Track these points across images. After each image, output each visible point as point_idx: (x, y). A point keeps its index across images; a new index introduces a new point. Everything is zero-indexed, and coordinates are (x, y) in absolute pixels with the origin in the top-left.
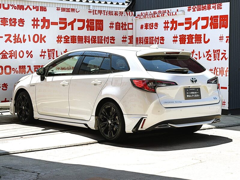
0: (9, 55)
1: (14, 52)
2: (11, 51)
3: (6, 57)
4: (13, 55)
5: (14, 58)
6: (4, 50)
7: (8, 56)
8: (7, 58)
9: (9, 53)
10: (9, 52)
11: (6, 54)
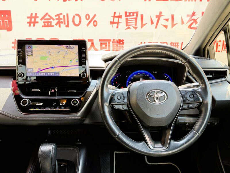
0: (56, 21)
1: (64, 16)
2: (58, 15)
3: (51, 24)
4: (63, 20)
5: (65, 25)
6: (47, 14)
7: (54, 23)
8: (53, 26)
9: (55, 18)
10: (56, 16)
11: (50, 19)
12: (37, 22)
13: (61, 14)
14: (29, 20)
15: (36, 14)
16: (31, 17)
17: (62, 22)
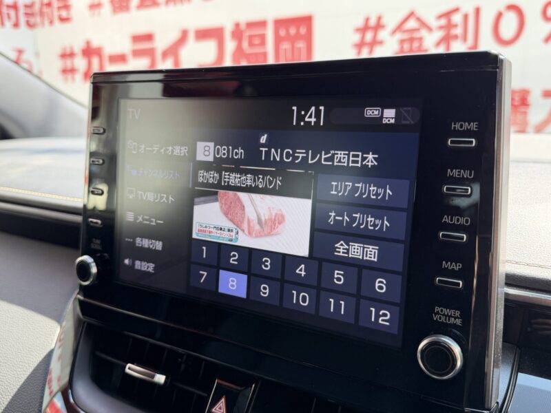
0: (438, 35)
1: (466, 17)
2: (447, 15)
3: (421, 45)
4: (458, 31)
6: (411, 15)
7: (430, 39)
9: (434, 23)
10: (440, 17)
11: (417, 30)
12: (381, 43)
13: (456, 10)
14: (357, 38)
15: (379, 19)
16: (364, 29)
17: (456, 37)
